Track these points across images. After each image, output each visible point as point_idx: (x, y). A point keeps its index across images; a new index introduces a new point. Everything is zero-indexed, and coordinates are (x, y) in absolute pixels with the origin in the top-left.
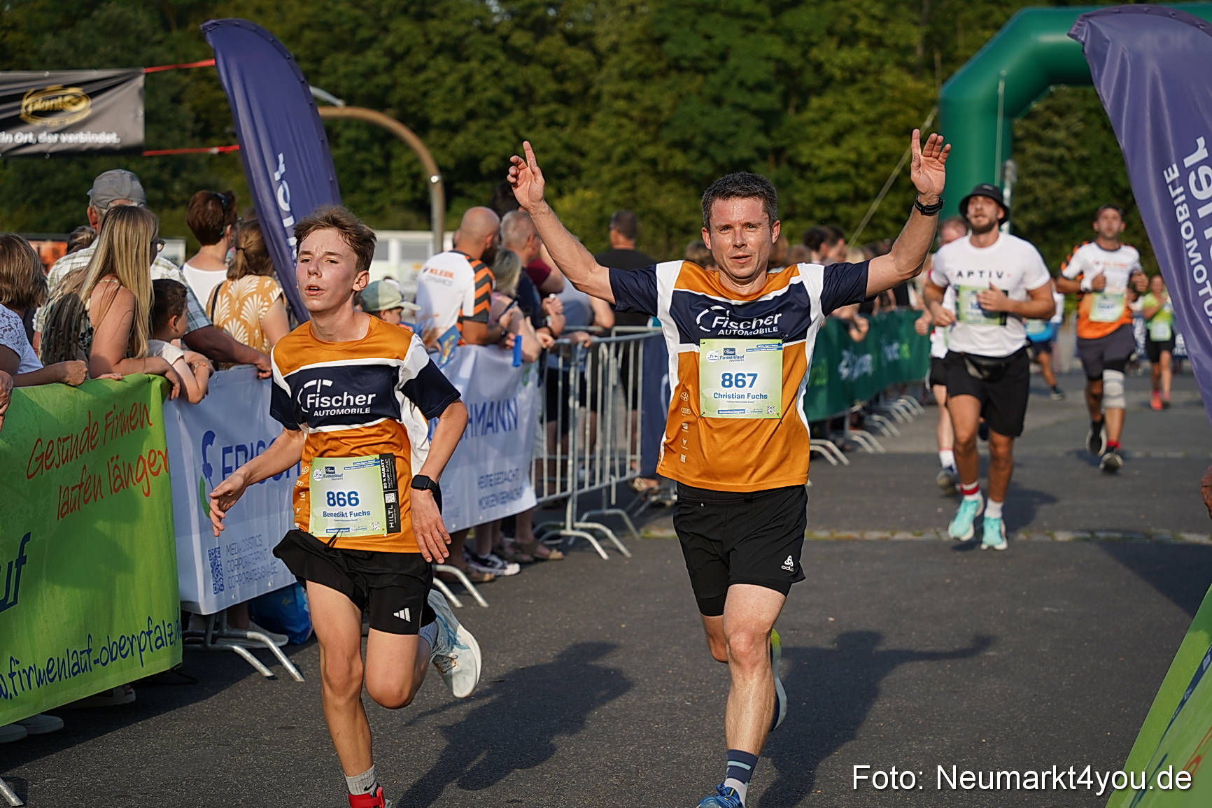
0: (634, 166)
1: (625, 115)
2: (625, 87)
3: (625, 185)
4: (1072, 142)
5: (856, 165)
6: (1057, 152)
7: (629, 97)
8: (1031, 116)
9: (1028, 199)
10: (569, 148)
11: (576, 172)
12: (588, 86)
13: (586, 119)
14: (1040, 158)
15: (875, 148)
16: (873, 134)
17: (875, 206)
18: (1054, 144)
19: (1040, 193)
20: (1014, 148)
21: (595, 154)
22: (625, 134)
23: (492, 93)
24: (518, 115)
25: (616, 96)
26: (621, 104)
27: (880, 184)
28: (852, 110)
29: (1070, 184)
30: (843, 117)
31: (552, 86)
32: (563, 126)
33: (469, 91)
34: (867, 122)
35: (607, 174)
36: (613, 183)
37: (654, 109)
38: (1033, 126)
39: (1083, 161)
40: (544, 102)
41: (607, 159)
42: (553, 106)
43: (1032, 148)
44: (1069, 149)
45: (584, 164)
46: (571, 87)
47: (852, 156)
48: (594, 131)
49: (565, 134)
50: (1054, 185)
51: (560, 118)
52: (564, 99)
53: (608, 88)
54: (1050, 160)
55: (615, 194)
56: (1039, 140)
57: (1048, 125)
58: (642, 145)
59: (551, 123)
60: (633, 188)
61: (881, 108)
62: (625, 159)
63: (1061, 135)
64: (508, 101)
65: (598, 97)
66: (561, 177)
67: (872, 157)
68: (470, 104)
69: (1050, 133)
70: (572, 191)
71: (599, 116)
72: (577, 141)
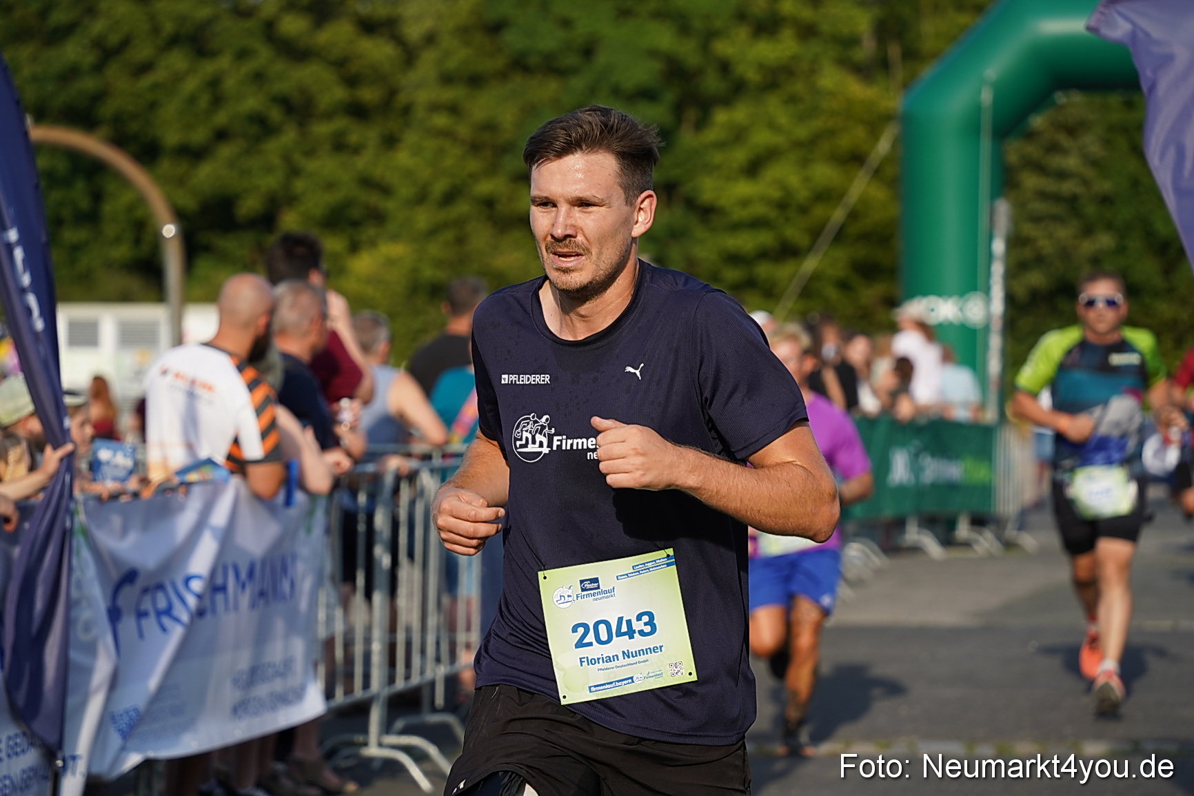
0: (462, 208)
1: (446, 134)
2: (449, 95)
3: (449, 235)
4: (1089, 173)
5: (782, 206)
6: (1068, 187)
7: (454, 110)
8: (1030, 136)
9: (1027, 253)
10: (367, 182)
11: (378, 217)
12: (393, 93)
13: (390, 142)
14: (1043, 195)
15: (806, 180)
16: (805, 163)
17: (810, 264)
18: (1062, 175)
19: (1046, 245)
20: (1006, 181)
21: (405, 191)
22: (448, 162)
23: (252, 102)
24: (289, 136)
25: (435, 108)
26: (441, 120)
27: (816, 233)
28: (773, 126)
29: (1088, 231)
30: (762, 138)
31: (339, 93)
32: (357, 150)
33: (218, 101)
34: (798, 144)
35: (423, 218)
36: (433, 232)
37: (490, 126)
38: (1032, 150)
39: (1106, 200)
40: (328, 116)
41: (421, 198)
42: (340, 123)
43: (1031, 181)
44: (1086, 182)
45: (390, 205)
46: (369, 95)
47: (776, 194)
48: (403, 157)
49: (362, 162)
50: (1064, 233)
51: (353, 138)
52: (358, 112)
53: (423, 97)
54: (1056, 198)
55: (435, 249)
56: (1040, 168)
57: (1054, 148)
58: (474, 177)
59: (339, 145)
60: (460, 240)
61: (817, 124)
62: (449, 198)
63: (1071, 162)
64: (275, 114)
65: (407, 110)
66: (355, 224)
67: (803, 194)
68: (221, 118)
69: (1057, 161)
70: (373, 244)
71: (411, 137)
72: (378, 172)
